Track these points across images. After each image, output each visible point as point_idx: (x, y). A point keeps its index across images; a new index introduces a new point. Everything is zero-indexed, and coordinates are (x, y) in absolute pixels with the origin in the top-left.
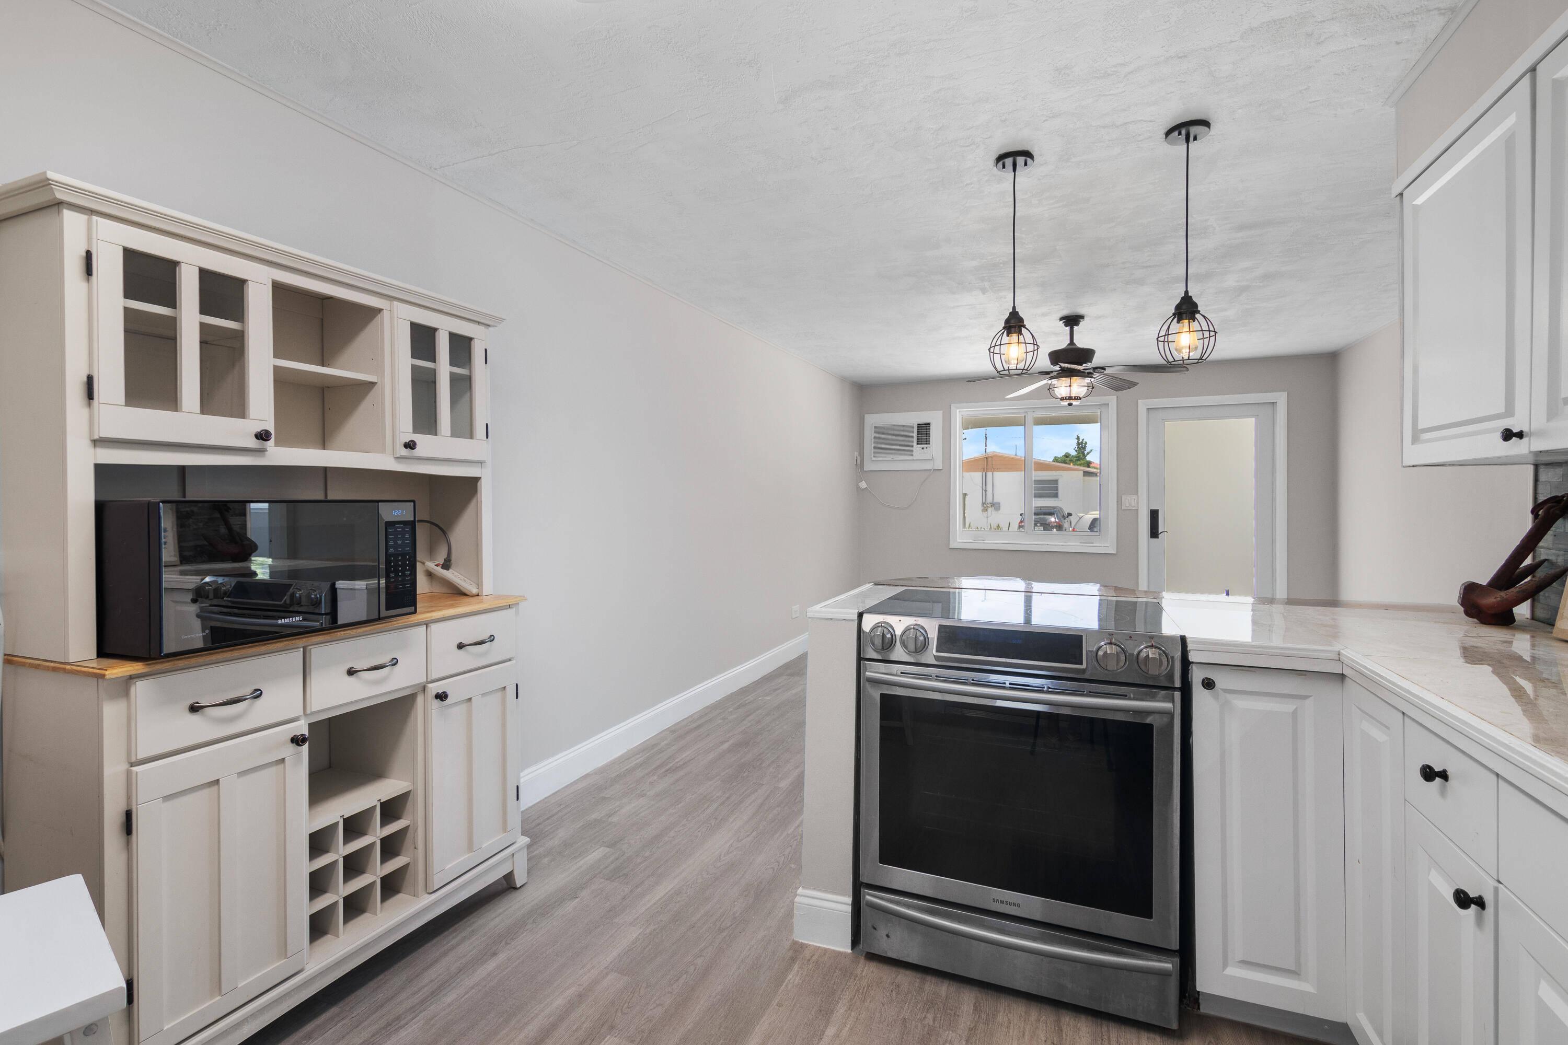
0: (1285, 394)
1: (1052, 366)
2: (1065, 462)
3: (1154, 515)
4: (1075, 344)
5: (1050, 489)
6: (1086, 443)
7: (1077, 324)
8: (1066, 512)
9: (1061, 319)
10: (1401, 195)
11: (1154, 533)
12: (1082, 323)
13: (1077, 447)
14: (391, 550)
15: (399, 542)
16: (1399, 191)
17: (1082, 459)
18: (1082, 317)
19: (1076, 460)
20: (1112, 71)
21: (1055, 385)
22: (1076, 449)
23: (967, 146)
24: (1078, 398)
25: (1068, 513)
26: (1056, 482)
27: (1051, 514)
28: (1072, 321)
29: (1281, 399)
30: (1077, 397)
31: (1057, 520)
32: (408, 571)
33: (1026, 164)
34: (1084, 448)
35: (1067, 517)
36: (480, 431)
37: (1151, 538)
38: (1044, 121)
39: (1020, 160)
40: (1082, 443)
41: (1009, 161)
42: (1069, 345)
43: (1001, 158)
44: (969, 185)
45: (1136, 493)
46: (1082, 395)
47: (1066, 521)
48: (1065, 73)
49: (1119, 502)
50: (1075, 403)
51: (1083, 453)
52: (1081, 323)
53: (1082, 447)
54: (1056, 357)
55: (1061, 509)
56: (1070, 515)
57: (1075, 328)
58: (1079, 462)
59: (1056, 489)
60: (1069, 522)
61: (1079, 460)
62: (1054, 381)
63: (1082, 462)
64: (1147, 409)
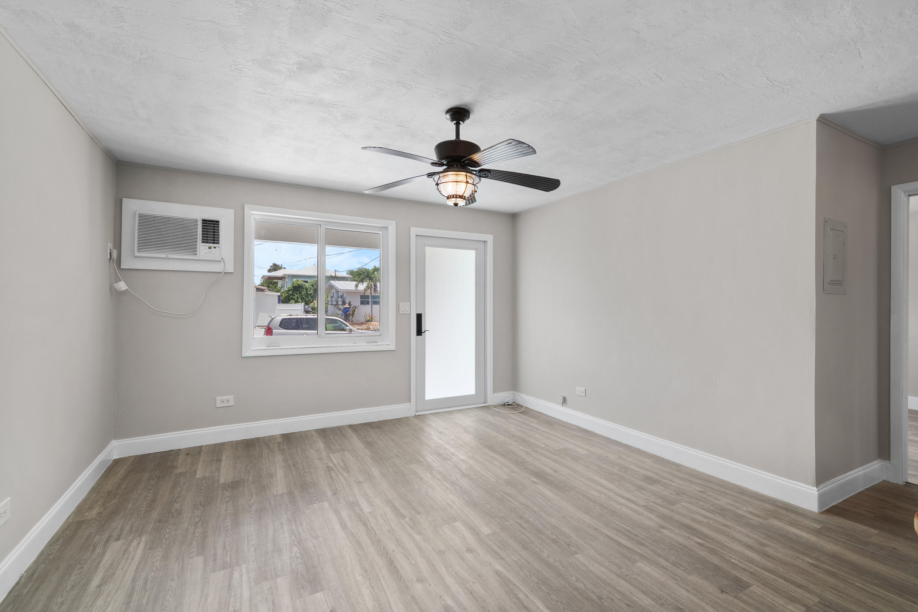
0: (492, 236)
3: (419, 317)
11: (419, 332)
29: (489, 238)
37: (417, 335)
45: (409, 300)
49: (397, 308)
64: (416, 235)
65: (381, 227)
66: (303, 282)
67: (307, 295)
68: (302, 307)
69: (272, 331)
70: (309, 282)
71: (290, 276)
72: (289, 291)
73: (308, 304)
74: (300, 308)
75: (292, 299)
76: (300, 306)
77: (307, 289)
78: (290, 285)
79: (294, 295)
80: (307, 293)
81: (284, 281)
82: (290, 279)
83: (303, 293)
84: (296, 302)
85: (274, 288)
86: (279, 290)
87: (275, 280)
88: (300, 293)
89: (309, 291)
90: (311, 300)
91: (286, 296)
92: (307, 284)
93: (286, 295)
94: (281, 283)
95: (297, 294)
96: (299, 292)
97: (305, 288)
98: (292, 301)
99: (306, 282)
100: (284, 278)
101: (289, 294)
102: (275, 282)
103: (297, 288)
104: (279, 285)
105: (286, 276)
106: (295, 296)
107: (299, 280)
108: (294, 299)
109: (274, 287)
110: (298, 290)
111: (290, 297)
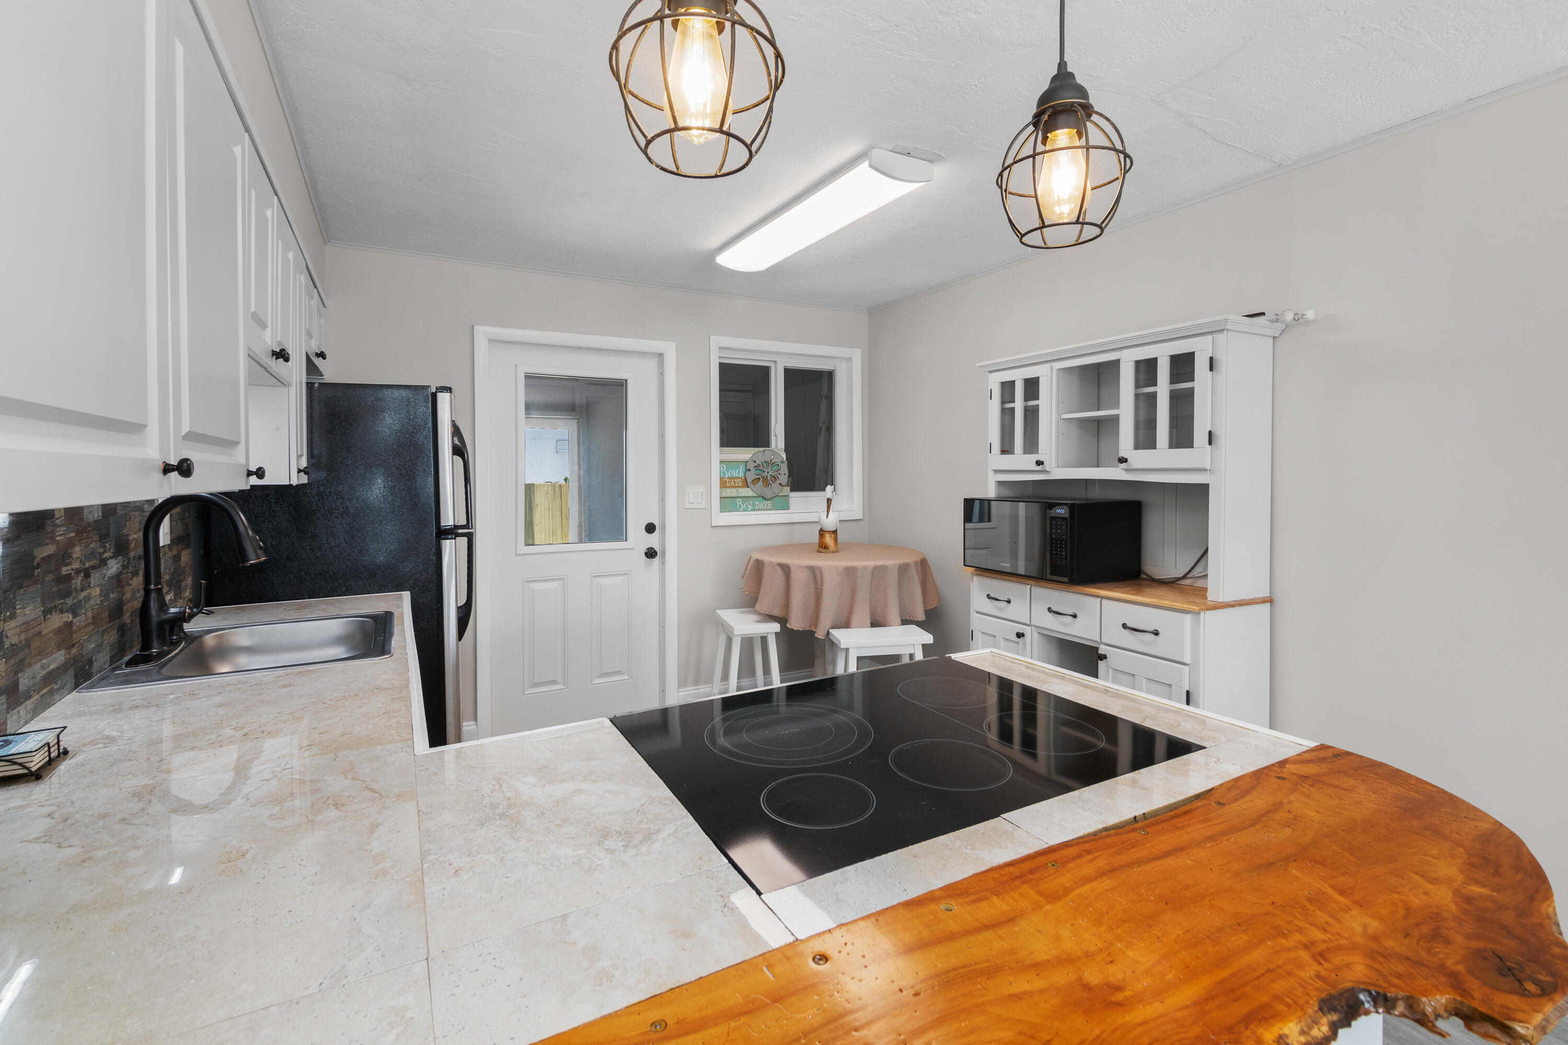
14: (1054, 536)
15: (1059, 531)
32: (1064, 552)
36: (1200, 436)
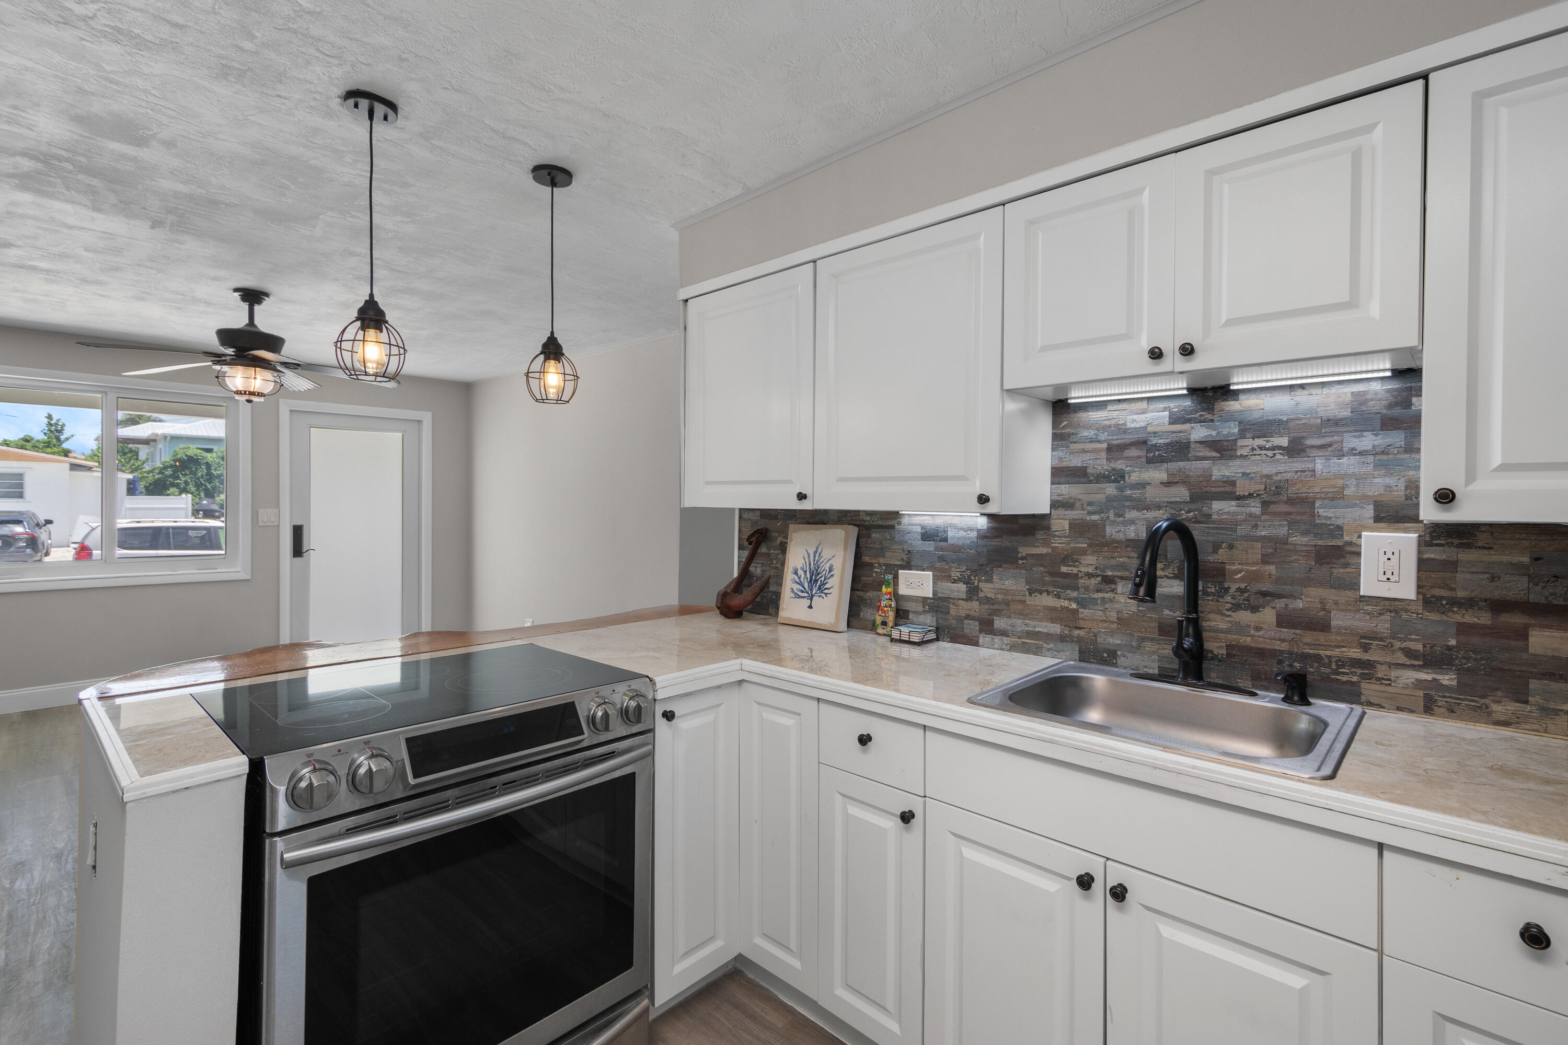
0: (430, 414)
1: (221, 347)
2: (22, 447)
3: (298, 532)
4: (255, 326)
5: (11, 486)
6: (63, 425)
7: (259, 302)
8: (42, 519)
9: (236, 290)
10: (687, 301)
11: (298, 551)
12: (267, 302)
13: (47, 428)
16: (685, 297)
17: (54, 446)
18: (267, 295)
19: (43, 447)
20: (549, 88)
21: (226, 372)
22: (45, 431)
23: (327, 55)
24: (260, 395)
25: (45, 520)
26: (20, 476)
27: (18, 522)
28: (252, 297)
29: (427, 417)
30: (262, 393)
31: (27, 530)
33: (386, 118)
34: (60, 431)
35: (45, 525)
37: (294, 557)
38: (444, 88)
39: (380, 109)
40: (56, 424)
41: (364, 103)
42: (247, 325)
43: (354, 95)
44: (281, 97)
45: (277, 506)
46: (268, 391)
47: (42, 530)
48: (510, 59)
49: (255, 516)
50: (255, 399)
51: (58, 439)
52: (264, 302)
53: (57, 430)
54: (226, 336)
55: (34, 514)
56: (49, 522)
57: (256, 307)
58: (49, 450)
59: (21, 486)
60: (48, 533)
61: (48, 447)
62: (225, 368)
63: (56, 449)
64: (291, 411)
65: (226, 397)
66: (199, 451)
67: (210, 478)
68: (187, 504)
69: (92, 553)
70: (215, 450)
71: (169, 437)
72: (165, 468)
73: (213, 497)
74: (184, 506)
75: (173, 485)
76: (186, 501)
77: (208, 466)
78: (167, 458)
79: (178, 478)
80: (209, 474)
81: (155, 447)
82: (167, 444)
83: (200, 474)
84: (184, 491)
85: (126, 462)
86: (139, 466)
87: (130, 446)
88: (195, 473)
89: (215, 470)
90: (220, 487)
91: (158, 479)
92: (209, 455)
93: (157, 476)
94: (147, 451)
95: (185, 475)
96: (191, 471)
97: (205, 463)
98: (172, 490)
99: (209, 451)
100: (155, 441)
101: (166, 476)
102: (131, 448)
103: (187, 464)
104: (143, 455)
105: (157, 438)
106: (181, 480)
107: (191, 446)
108: (177, 486)
109: (125, 459)
110: (187, 468)
111: (168, 481)
